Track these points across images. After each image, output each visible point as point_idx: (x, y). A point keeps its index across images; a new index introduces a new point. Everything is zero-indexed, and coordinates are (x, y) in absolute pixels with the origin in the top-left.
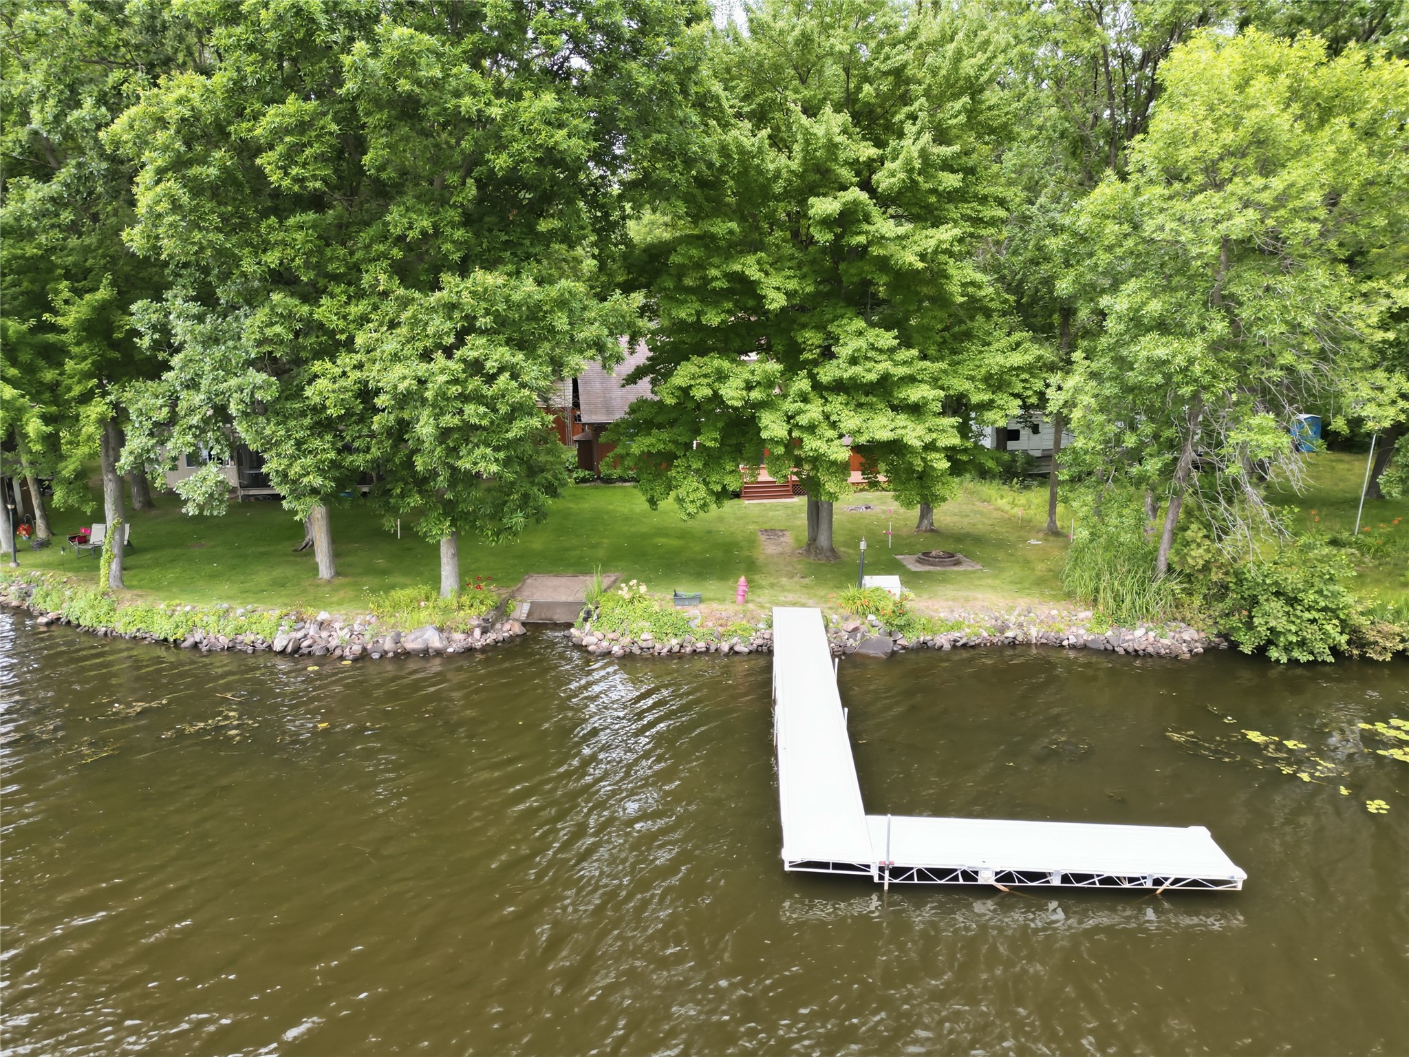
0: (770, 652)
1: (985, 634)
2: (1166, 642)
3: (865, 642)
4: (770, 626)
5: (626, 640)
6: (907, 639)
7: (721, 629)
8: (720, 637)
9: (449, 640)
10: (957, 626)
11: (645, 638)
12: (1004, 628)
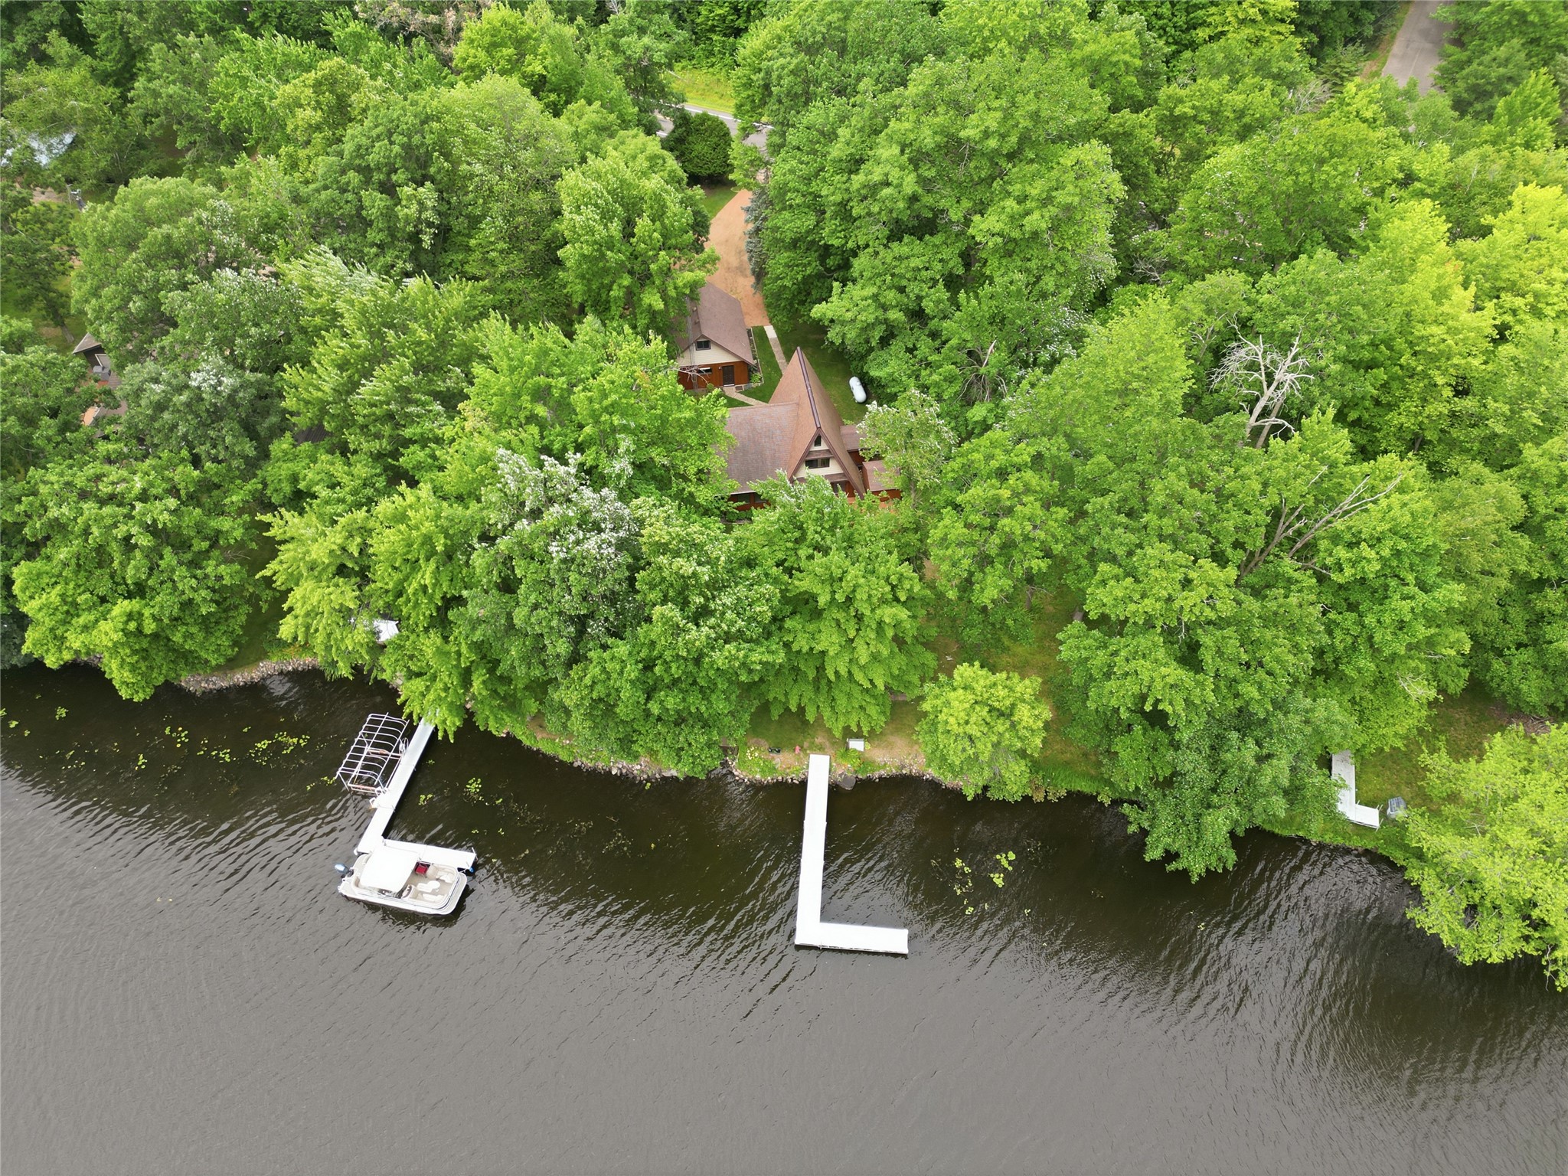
1: (894, 771)
3: (845, 778)
4: (808, 767)
5: (751, 776)
6: (862, 776)
7: (788, 770)
8: (788, 774)
10: (884, 766)
11: (758, 776)
12: (903, 767)
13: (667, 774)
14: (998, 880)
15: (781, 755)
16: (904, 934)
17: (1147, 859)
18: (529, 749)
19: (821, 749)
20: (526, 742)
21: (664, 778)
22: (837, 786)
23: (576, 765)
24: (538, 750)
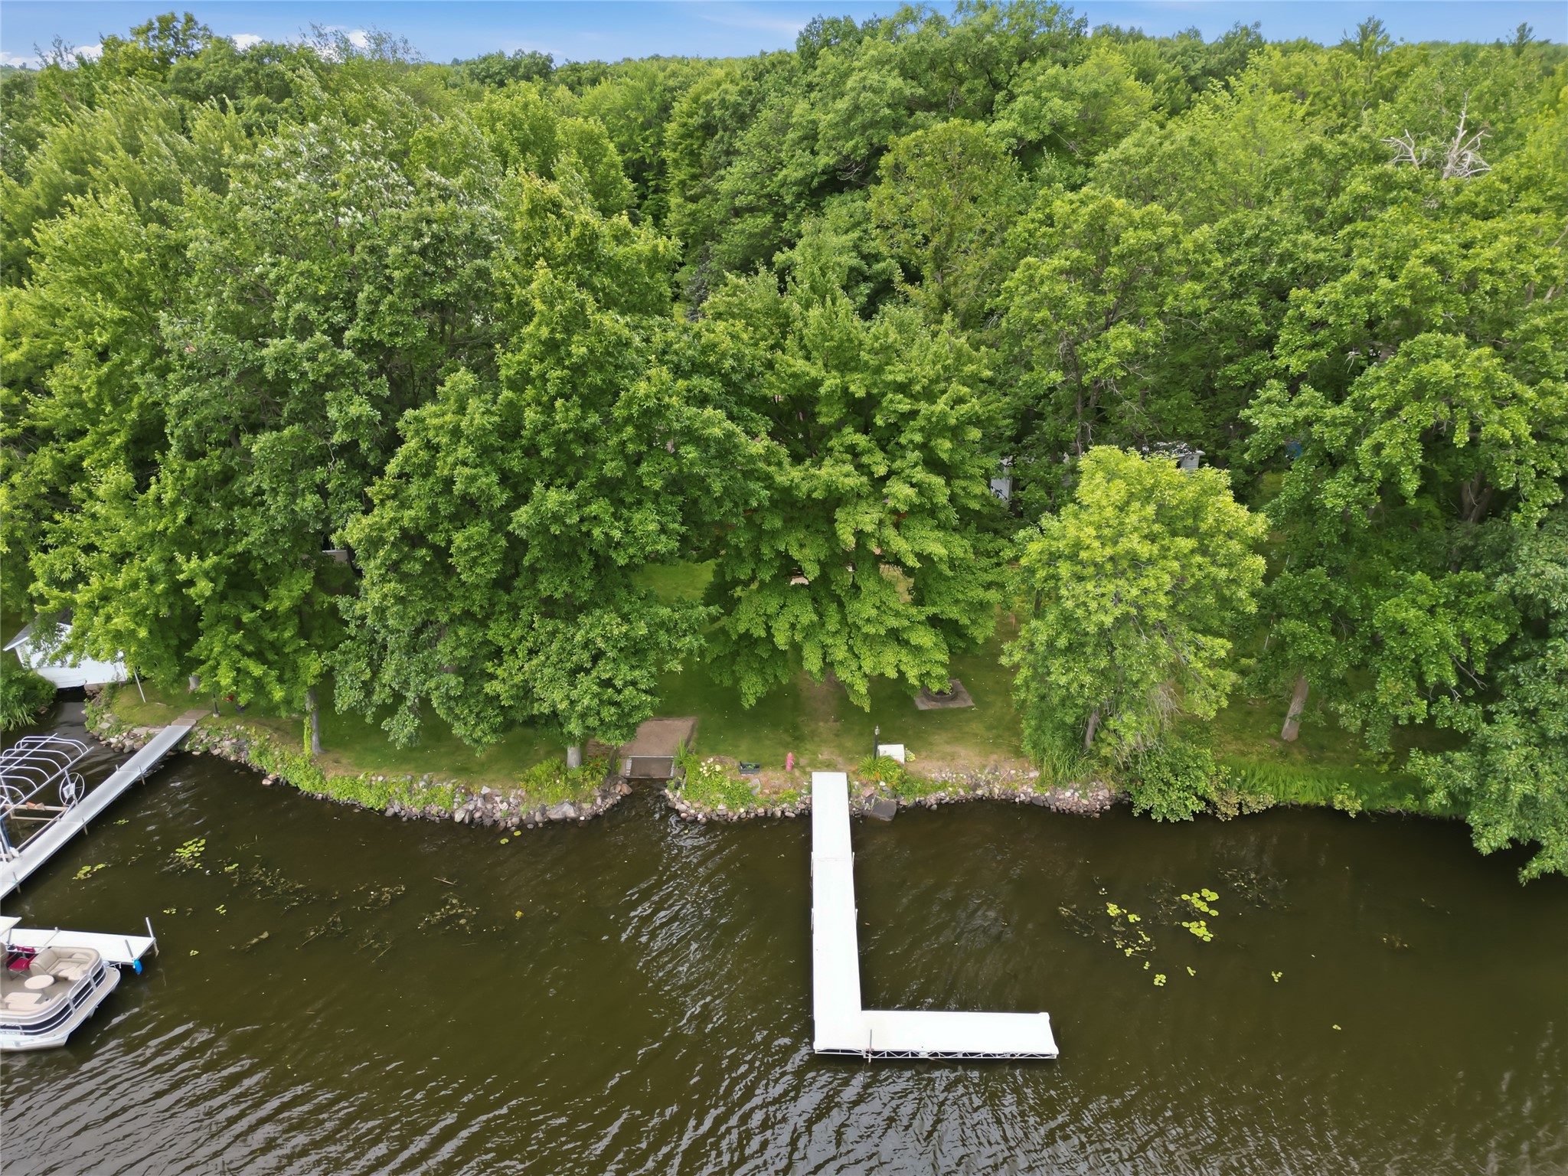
0: (810, 814)
1: (962, 793)
2: (1085, 802)
3: (878, 805)
4: (810, 792)
5: (708, 809)
6: (906, 801)
7: (775, 797)
8: (774, 804)
9: (580, 809)
10: (943, 786)
11: (721, 807)
12: (976, 786)
13: (555, 814)
14: (1200, 930)
15: (761, 775)
16: (1041, 1021)
17: (1485, 850)
18: (310, 798)
19: (830, 766)
20: (306, 787)
21: (550, 823)
22: (864, 817)
23: (389, 813)
24: (325, 800)
